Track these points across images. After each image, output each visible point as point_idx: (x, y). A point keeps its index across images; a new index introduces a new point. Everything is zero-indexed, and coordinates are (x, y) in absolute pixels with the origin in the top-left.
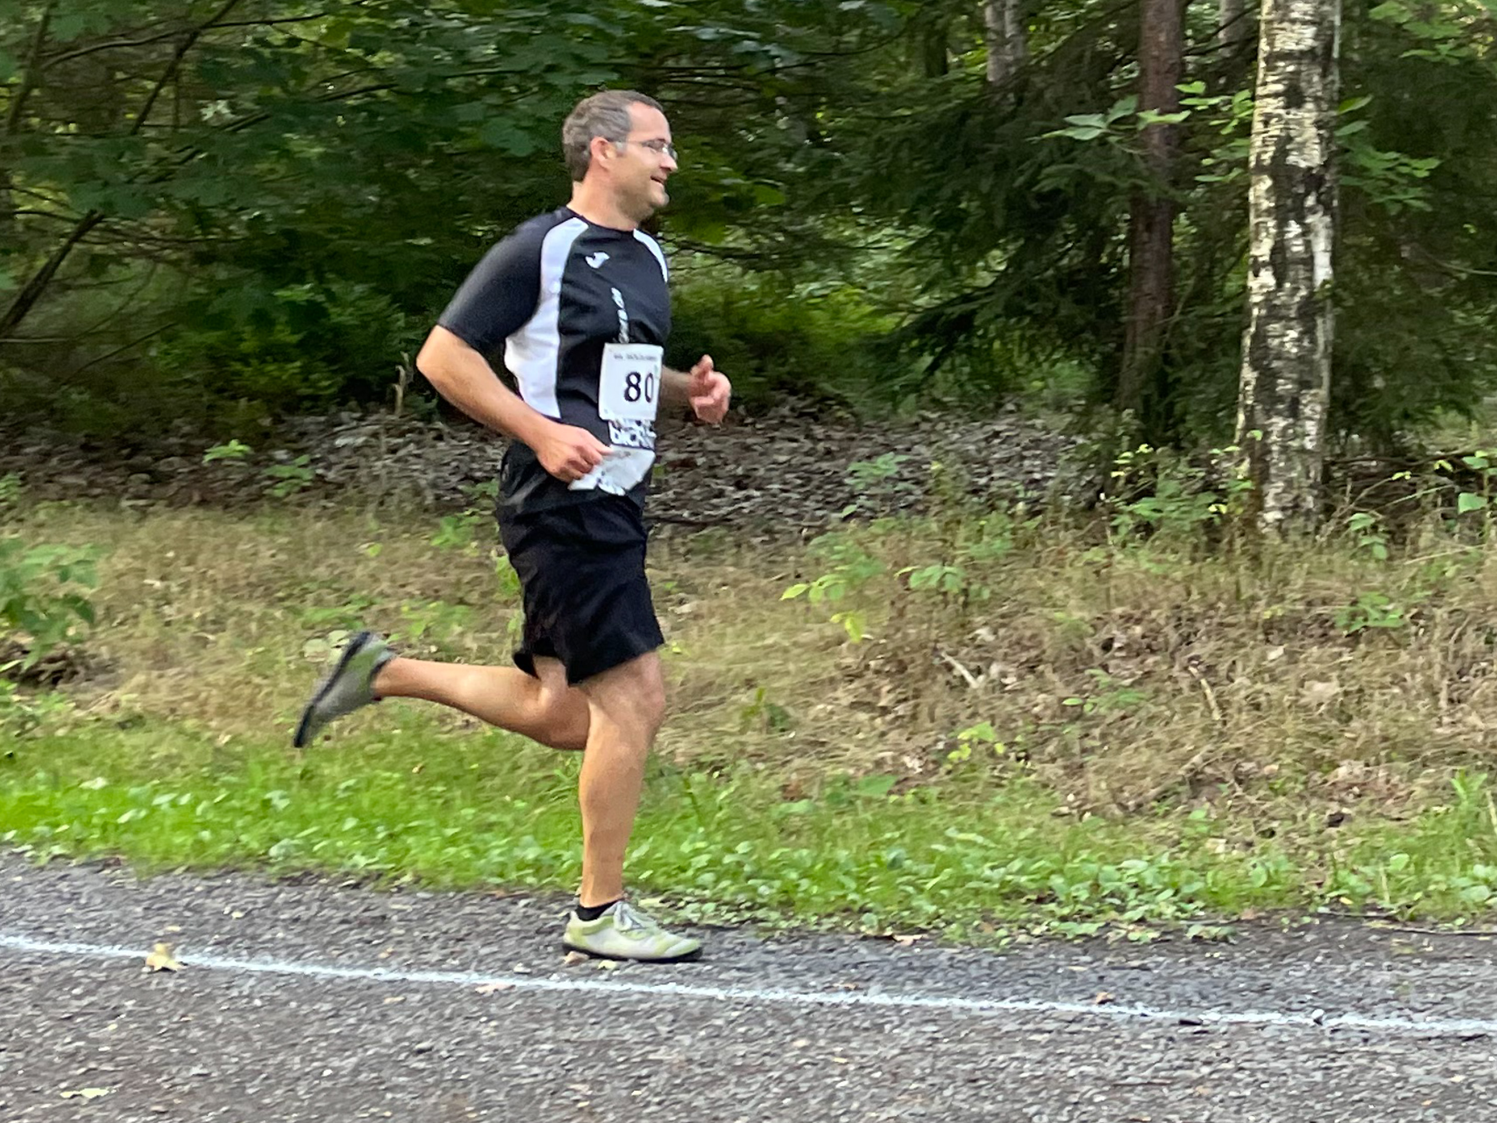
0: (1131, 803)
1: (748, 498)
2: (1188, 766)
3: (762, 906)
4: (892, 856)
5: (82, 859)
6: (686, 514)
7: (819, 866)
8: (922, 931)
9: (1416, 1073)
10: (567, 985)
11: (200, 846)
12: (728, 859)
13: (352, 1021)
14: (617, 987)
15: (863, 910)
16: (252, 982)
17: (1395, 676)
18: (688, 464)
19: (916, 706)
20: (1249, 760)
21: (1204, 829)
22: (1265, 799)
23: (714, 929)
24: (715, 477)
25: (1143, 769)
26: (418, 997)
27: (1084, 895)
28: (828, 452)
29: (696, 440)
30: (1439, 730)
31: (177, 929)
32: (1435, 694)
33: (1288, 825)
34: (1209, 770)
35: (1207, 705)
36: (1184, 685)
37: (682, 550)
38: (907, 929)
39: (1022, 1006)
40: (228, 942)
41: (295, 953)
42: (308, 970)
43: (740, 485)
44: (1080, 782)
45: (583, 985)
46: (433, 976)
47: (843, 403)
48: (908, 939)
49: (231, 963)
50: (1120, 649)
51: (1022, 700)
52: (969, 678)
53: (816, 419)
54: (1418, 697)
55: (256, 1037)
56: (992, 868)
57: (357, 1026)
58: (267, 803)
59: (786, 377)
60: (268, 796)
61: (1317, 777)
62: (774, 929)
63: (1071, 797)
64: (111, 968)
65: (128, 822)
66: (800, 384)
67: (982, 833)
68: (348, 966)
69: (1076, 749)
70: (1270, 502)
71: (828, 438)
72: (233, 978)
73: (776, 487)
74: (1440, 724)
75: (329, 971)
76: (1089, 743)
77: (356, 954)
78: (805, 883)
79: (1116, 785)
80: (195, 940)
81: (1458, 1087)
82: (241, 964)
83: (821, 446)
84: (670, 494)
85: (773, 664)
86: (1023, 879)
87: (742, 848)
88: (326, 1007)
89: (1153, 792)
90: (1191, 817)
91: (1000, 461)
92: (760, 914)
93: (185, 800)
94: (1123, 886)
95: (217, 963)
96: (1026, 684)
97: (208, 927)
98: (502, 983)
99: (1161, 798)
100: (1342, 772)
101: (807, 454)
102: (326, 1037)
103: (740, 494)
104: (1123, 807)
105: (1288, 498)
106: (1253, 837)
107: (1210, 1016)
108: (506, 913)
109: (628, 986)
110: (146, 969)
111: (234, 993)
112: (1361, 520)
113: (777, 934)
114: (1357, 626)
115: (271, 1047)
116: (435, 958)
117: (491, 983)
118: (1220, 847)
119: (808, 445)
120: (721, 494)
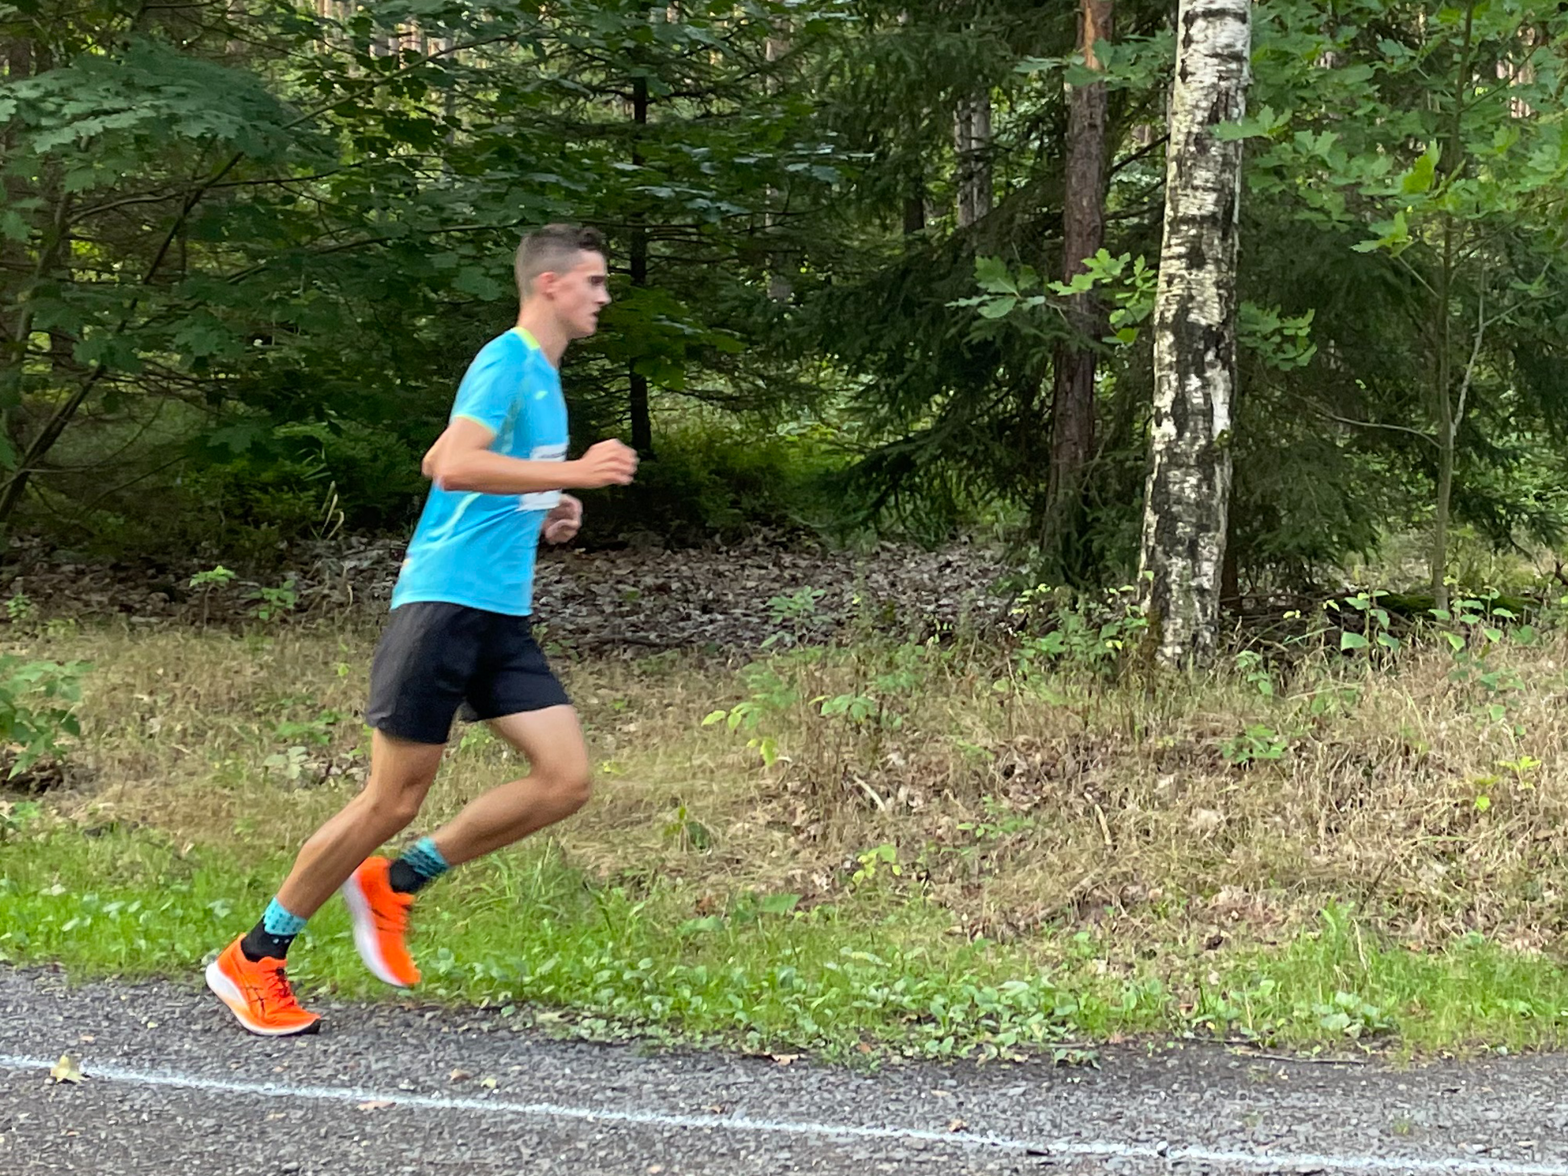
0: (1022, 923)
1: (712, 622)
2: (1077, 888)
3: (655, 1022)
4: (782, 975)
5: (23, 965)
6: (653, 636)
7: (712, 985)
8: (801, 1051)
10: (446, 1103)
11: (135, 954)
12: (627, 976)
13: (230, 1138)
14: (493, 1106)
15: (749, 1028)
16: (145, 1095)
17: (1277, 805)
18: (663, 589)
19: (828, 826)
20: (1135, 884)
21: (1087, 951)
22: (1150, 921)
23: (602, 1045)
24: (687, 601)
25: (1037, 891)
26: (300, 1113)
27: (959, 1018)
28: (794, 578)
29: (673, 566)
30: (1317, 858)
31: (90, 1039)
32: (1314, 823)
33: (1170, 947)
34: (1097, 893)
35: (1100, 829)
36: (1080, 811)
37: (637, 672)
38: (787, 1047)
40: (135, 1052)
41: (195, 1065)
42: (204, 1084)
43: (705, 610)
44: (975, 902)
45: (460, 1103)
46: (320, 1092)
47: (812, 534)
48: (786, 1059)
49: (133, 1075)
50: (1021, 775)
51: (926, 822)
52: (878, 800)
53: (786, 549)
54: (1298, 826)
55: (134, 1153)
56: (877, 988)
57: (233, 1144)
58: (209, 913)
59: (759, 509)
60: (211, 905)
61: (1198, 900)
63: (965, 917)
64: (17, 1078)
65: (71, 931)
66: (774, 516)
67: (877, 953)
68: (241, 1080)
69: (975, 871)
70: (1169, 637)
71: (795, 566)
72: (129, 1087)
73: (738, 612)
74: (1318, 852)
75: (224, 1085)
76: (987, 865)
77: (253, 1067)
78: (697, 1001)
79: (1007, 906)
80: (103, 1050)
82: (141, 1077)
83: (786, 574)
84: (642, 617)
85: (700, 784)
86: (906, 1000)
87: (644, 964)
88: (211, 1122)
89: (1042, 913)
90: (1075, 938)
91: (947, 590)
92: (649, 1031)
93: (134, 907)
94: (1000, 1008)
95: (120, 1075)
96: (932, 807)
97: (121, 1038)
98: (384, 1100)
99: (1051, 919)
100: (1223, 897)
101: (774, 580)
102: (201, 1154)
103: (706, 618)
104: (1015, 927)
105: (1185, 635)
106: (1134, 958)
107: (1059, 1146)
108: (409, 1025)
109: (504, 1105)
110: (49, 1081)
111: (126, 1107)
112: (1246, 658)
113: (662, 1052)
114: (1243, 758)
115: (146, 1163)
116: (325, 1073)
117: (373, 1100)
118: (1101, 967)
119: (776, 571)
120: (688, 617)
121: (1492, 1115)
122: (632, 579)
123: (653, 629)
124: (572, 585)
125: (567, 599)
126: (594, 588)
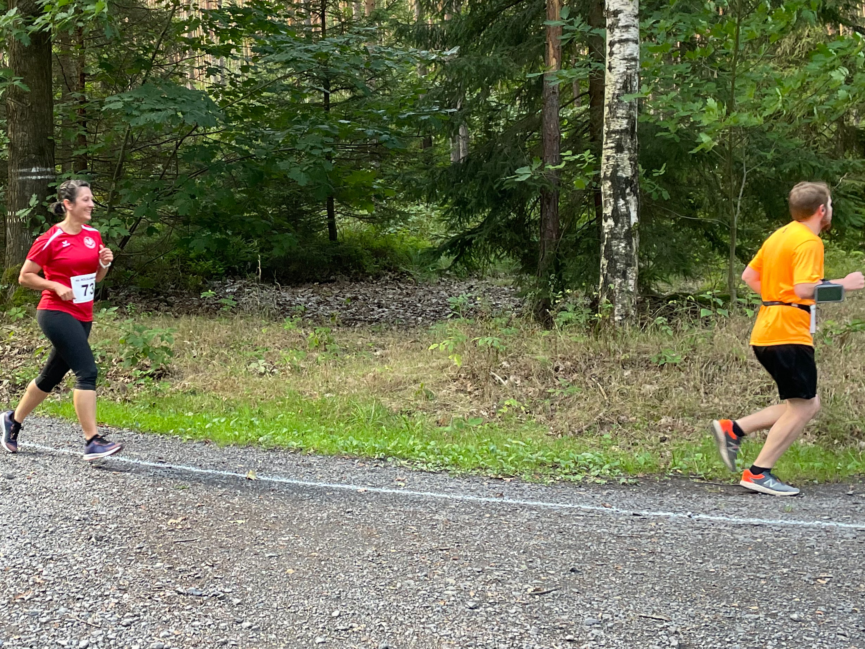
0: (576, 431)
1: (383, 312)
2: (597, 417)
3: (447, 465)
8: (512, 477)
9: (741, 538)
12: (428, 447)
18: (356, 299)
19: (483, 391)
20: (623, 415)
21: (610, 442)
22: (632, 431)
25: (579, 418)
27: (572, 466)
29: (356, 289)
32: (698, 390)
33: (643, 441)
34: (607, 419)
35: (601, 393)
36: (590, 385)
39: (567, 506)
43: (379, 307)
44: (554, 422)
47: (410, 275)
48: (509, 480)
50: (562, 371)
51: (524, 390)
52: (502, 381)
60: (251, 420)
62: (455, 474)
63: (551, 428)
65: (210, 428)
66: (393, 268)
69: (549, 410)
70: (616, 313)
71: (406, 288)
73: (392, 307)
74: (702, 402)
78: (461, 457)
79: (569, 424)
81: (761, 543)
83: (404, 291)
84: (353, 310)
86: (544, 459)
89: (584, 427)
90: (603, 437)
92: (448, 468)
93: (223, 420)
94: (586, 463)
96: (525, 384)
99: (589, 429)
103: (380, 310)
104: (574, 433)
105: (623, 311)
106: (629, 446)
107: (645, 513)
112: (660, 320)
118: (617, 449)
119: (399, 291)
120: (373, 310)
121: (824, 506)
122: (342, 295)
123: (361, 314)
124: (319, 297)
125: (319, 303)
126: (328, 299)
